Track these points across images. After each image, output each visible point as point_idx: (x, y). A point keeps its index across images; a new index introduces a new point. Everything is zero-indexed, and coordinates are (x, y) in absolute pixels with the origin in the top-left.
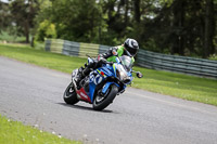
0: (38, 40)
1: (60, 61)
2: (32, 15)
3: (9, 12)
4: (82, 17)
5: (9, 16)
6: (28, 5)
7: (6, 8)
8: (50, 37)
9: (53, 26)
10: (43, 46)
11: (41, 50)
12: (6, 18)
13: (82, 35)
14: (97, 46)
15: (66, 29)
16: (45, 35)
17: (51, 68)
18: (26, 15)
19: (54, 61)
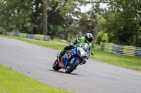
0: (96, 43)
1: (111, 57)
2: (93, 27)
3: (78, 25)
4: (125, 29)
5: (78, 28)
6: (90, 21)
7: (76, 22)
8: (104, 41)
9: (106, 35)
10: (100, 47)
11: (98, 50)
12: (76, 29)
13: (125, 40)
14: (134, 48)
15: (114, 37)
16: (101, 40)
17: (104, 61)
18: (88, 27)
19: (107, 57)
